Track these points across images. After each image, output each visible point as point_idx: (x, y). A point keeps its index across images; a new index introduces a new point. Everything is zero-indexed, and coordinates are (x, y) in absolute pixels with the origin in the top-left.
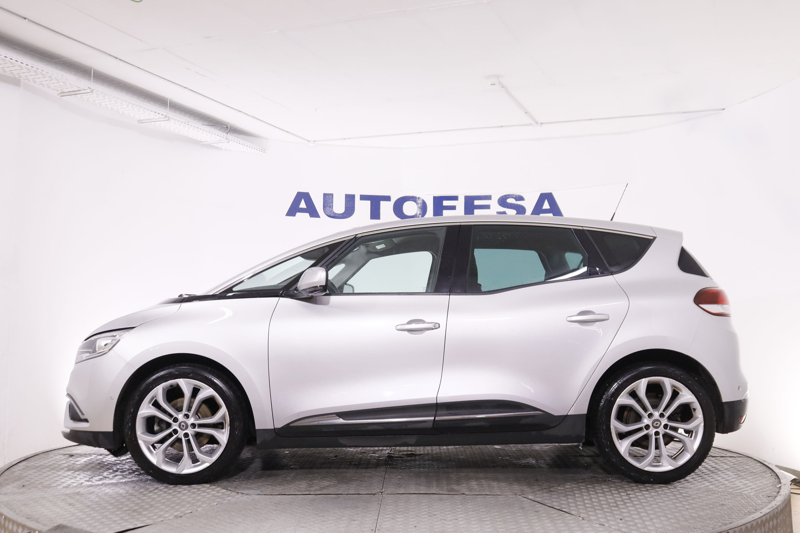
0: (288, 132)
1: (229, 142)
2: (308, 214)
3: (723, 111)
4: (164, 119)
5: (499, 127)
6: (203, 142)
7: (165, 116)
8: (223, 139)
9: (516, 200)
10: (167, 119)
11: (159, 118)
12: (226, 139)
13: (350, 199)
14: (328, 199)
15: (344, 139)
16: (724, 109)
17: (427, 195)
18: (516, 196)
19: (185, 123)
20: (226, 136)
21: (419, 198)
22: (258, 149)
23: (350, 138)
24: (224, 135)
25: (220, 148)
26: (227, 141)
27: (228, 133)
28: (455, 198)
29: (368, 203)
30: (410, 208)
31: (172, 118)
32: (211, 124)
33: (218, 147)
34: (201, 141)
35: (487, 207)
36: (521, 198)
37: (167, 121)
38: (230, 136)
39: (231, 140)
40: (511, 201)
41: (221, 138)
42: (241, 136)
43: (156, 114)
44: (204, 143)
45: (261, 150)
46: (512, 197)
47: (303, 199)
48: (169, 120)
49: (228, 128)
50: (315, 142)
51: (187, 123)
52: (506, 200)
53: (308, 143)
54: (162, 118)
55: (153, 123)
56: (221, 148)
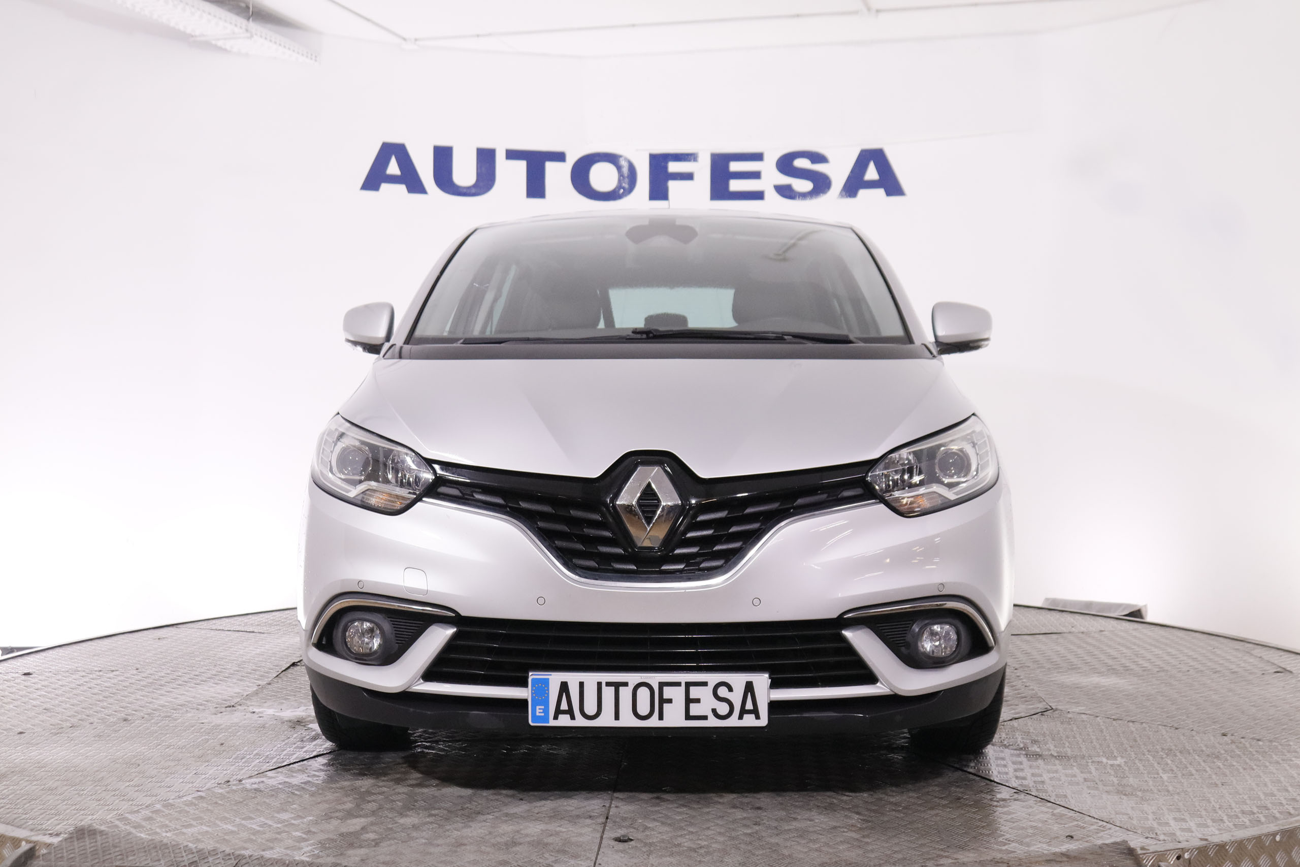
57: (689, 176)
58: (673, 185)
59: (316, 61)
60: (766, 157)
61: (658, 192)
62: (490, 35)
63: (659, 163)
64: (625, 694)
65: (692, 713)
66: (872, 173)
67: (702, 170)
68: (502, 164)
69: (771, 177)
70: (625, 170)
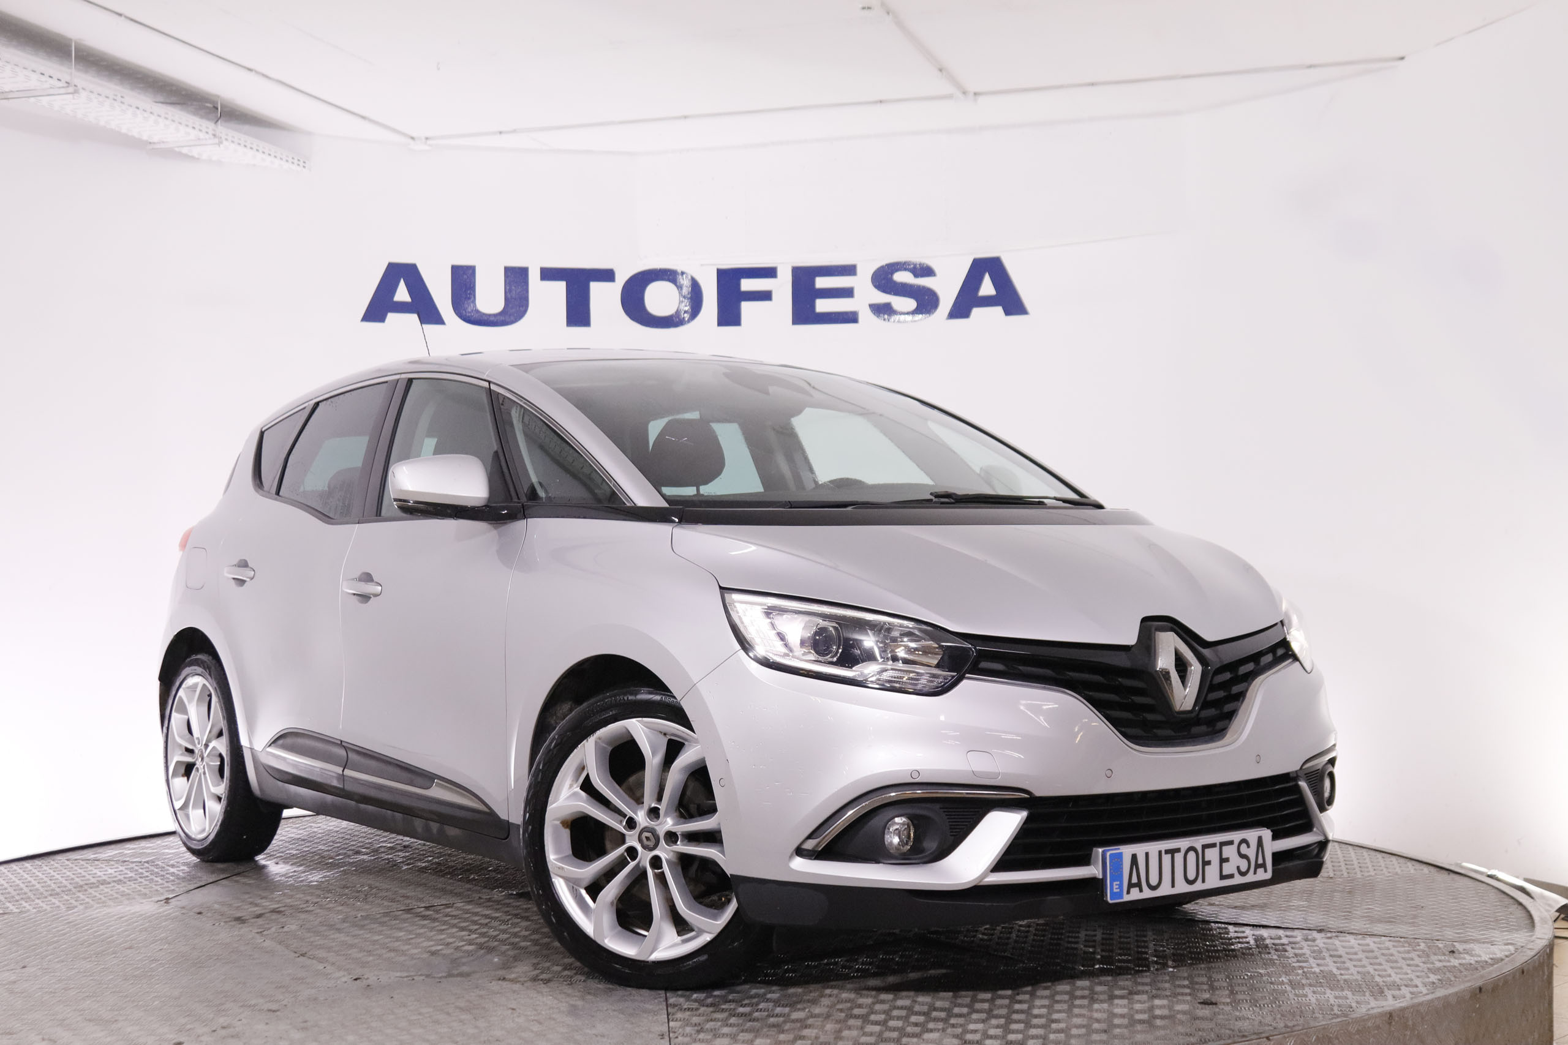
0: (363, 117)
1: (220, 143)
2: (414, 317)
4: (62, 91)
5: (876, 102)
6: (154, 143)
7: (67, 82)
8: (207, 136)
9: (916, 276)
10: (71, 89)
11: (51, 88)
12: (212, 137)
13: (516, 278)
15: (501, 133)
17: (702, 265)
18: (915, 265)
19: (115, 100)
20: (214, 130)
21: (683, 273)
22: (290, 160)
24: (208, 125)
25: (197, 156)
26: (216, 141)
27: (217, 121)
28: (769, 272)
31: (83, 89)
32: (173, 99)
33: (190, 154)
34: (151, 141)
35: (848, 293)
36: (927, 271)
37: (71, 96)
38: (223, 129)
39: (226, 139)
40: (902, 277)
41: (202, 135)
42: (247, 127)
43: (43, 78)
44: (158, 146)
45: (296, 161)
46: (905, 269)
47: (402, 280)
48: (76, 92)
49: (217, 109)
50: (429, 142)
51: (119, 98)
52: (892, 274)
53: (411, 141)
54: (59, 88)
55: (32, 100)
56: (198, 159)
57: (766, 296)
58: (746, 307)
59: (304, 167)
60: (859, 270)
61: (729, 316)
62: (514, 131)
63: (729, 279)
64: (1179, 857)
65: (1224, 873)
66: (987, 288)
67: (782, 287)
68: (537, 287)
69: (866, 294)
70: (686, 290)
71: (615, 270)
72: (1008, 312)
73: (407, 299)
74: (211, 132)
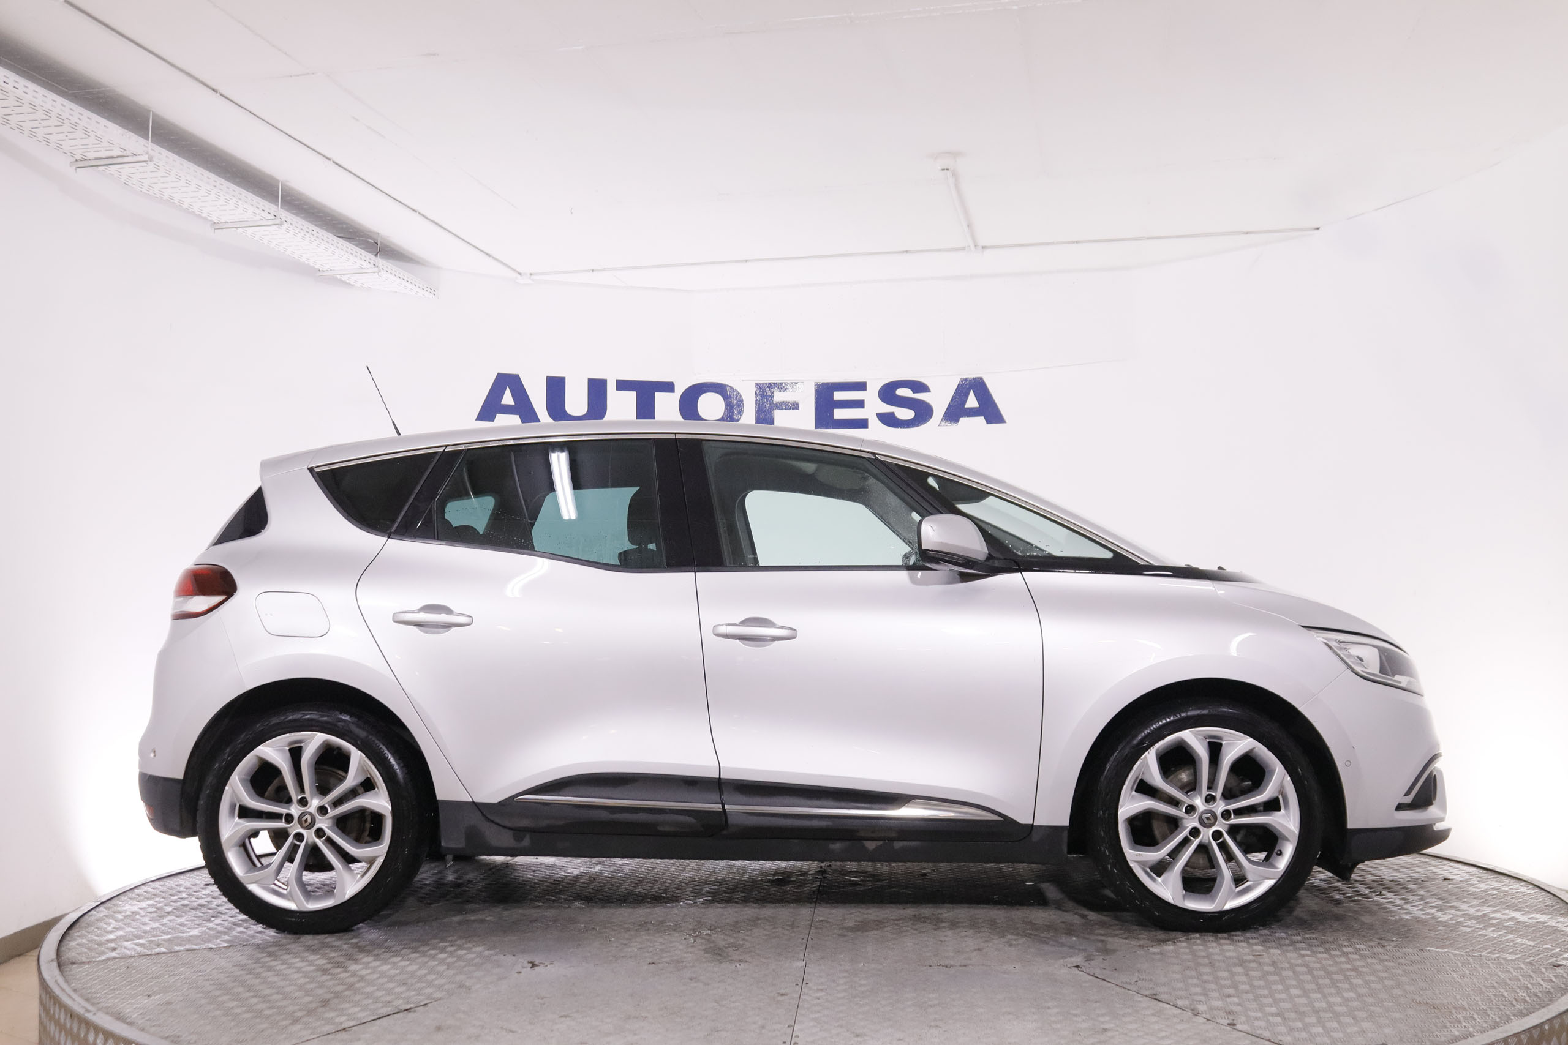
3: (1316, 232)
8: (369, 266)
13: (597, 390)
14: (556, 387)
16: (1318, 229)
23: (604, 270)
24: (370, 257)
26: (376, 270)
27: (376, 255)
29: (631, 396)
30: (711, 406)
35: (860, 404)
38: (380, 261)
40: (903, 392)
41: (365, 265)
47: (508, 389)
71: (674, 383)
72: (988, 422)
73: (511, 402)
74: (372, 262)
